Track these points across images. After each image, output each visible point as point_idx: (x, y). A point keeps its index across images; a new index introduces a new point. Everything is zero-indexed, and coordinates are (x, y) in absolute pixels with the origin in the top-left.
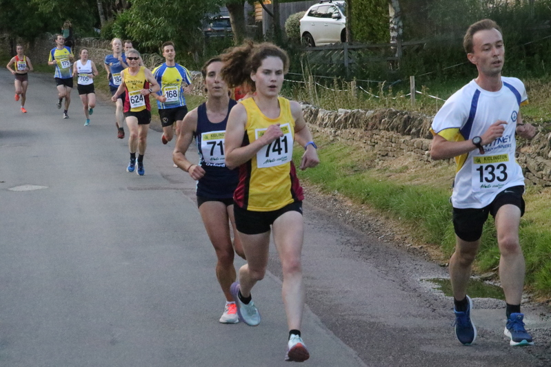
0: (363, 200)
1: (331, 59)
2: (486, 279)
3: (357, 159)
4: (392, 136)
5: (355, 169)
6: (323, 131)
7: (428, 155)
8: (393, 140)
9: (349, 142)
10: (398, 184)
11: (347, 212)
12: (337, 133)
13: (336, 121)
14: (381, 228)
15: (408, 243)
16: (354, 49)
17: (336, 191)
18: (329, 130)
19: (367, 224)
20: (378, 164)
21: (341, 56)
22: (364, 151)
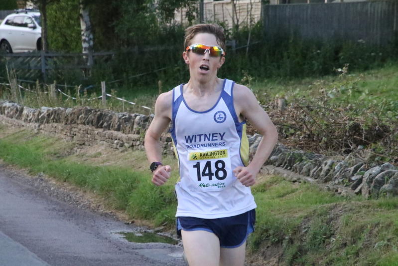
0: (66, 179)
1: (29, 65)
2: (158, 231)
3: (58, 148)
4: (88, 129)
5: (57, 155)
6: (28, 125)
7: (117, 144)
8: (89, 132)
9: (52, 135)
10: (93, 166)
11: (52, 189)
12: (41, 127)
13: (40, 117)
14: (80, 199)
15: (102, 209)
16: (50, 57)
17: (42, 173)
18: (34, 125)
19: (69, 197)
20: (76, 151)
21: (38, 62)
22: (65, 141)
